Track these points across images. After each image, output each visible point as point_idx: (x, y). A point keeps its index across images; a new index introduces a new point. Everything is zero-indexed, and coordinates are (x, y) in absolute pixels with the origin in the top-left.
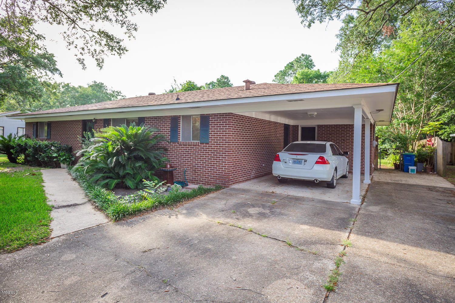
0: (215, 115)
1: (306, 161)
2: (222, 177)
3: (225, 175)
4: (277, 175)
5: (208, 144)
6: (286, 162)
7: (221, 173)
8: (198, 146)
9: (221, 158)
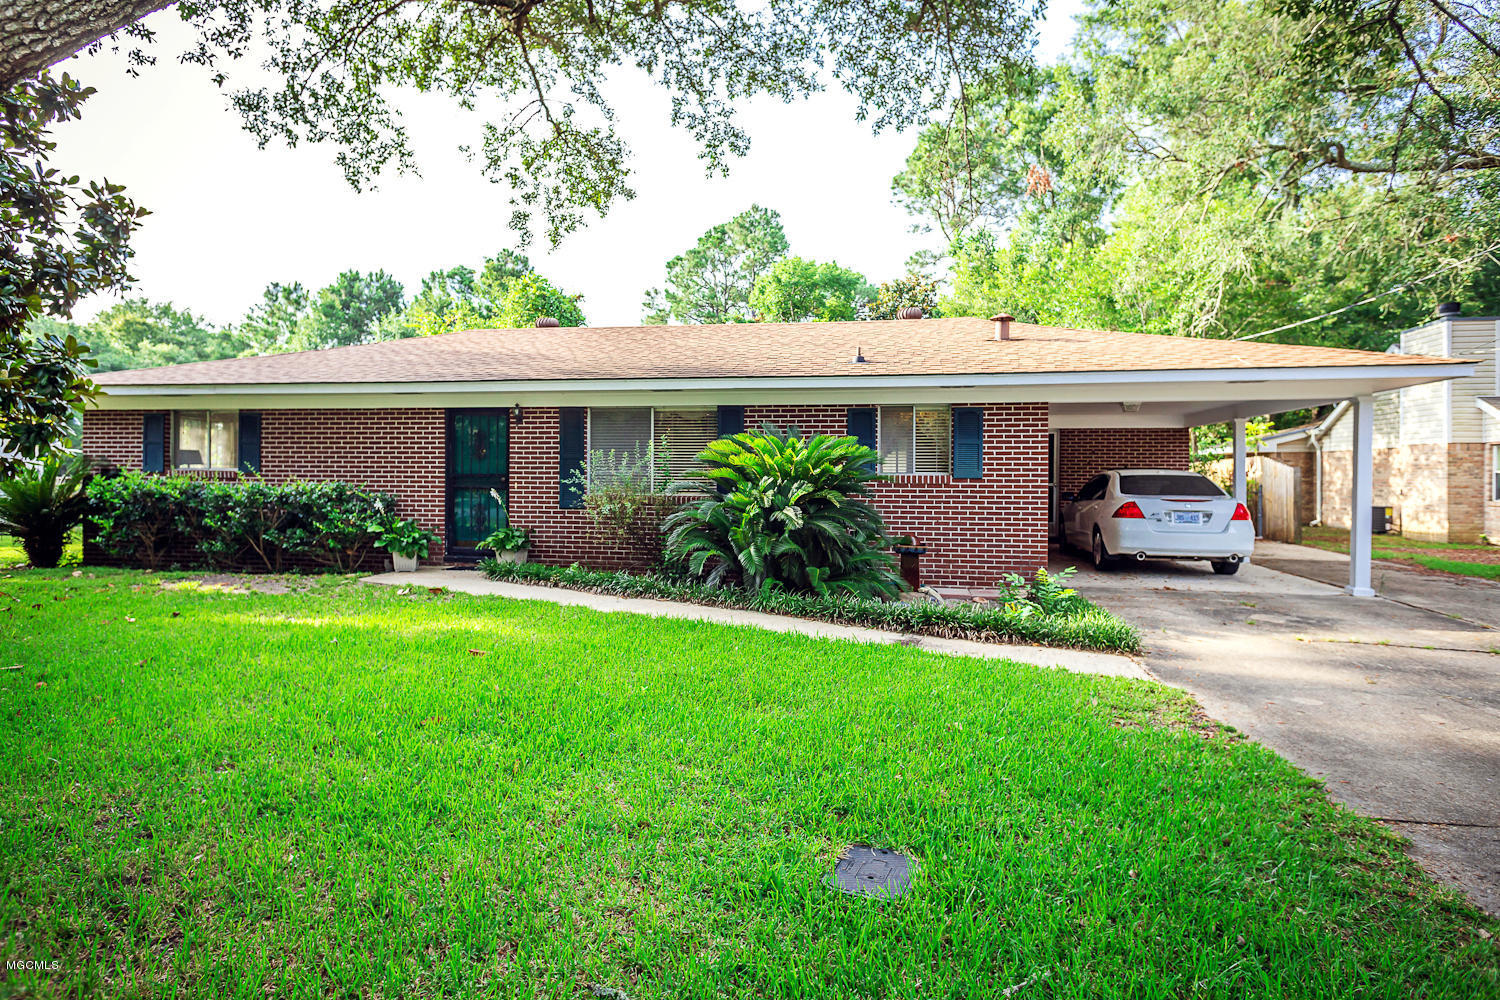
0: (1000, 407)
1: (1208, 516)
2: (1027, 563)
3: (1036, 558)
4: (1134, 549)
5: (980, 480)
6: (1159, 520)
7: (1021, 552)
8: (947, 485)
9: (1020, 516)
